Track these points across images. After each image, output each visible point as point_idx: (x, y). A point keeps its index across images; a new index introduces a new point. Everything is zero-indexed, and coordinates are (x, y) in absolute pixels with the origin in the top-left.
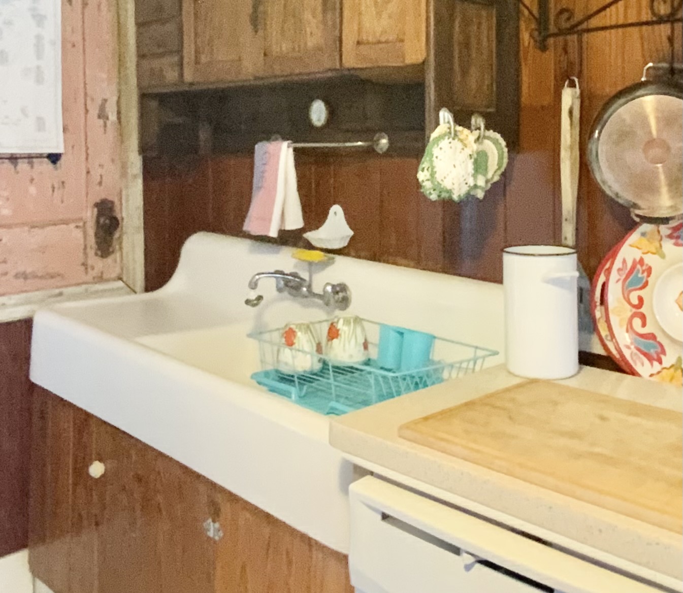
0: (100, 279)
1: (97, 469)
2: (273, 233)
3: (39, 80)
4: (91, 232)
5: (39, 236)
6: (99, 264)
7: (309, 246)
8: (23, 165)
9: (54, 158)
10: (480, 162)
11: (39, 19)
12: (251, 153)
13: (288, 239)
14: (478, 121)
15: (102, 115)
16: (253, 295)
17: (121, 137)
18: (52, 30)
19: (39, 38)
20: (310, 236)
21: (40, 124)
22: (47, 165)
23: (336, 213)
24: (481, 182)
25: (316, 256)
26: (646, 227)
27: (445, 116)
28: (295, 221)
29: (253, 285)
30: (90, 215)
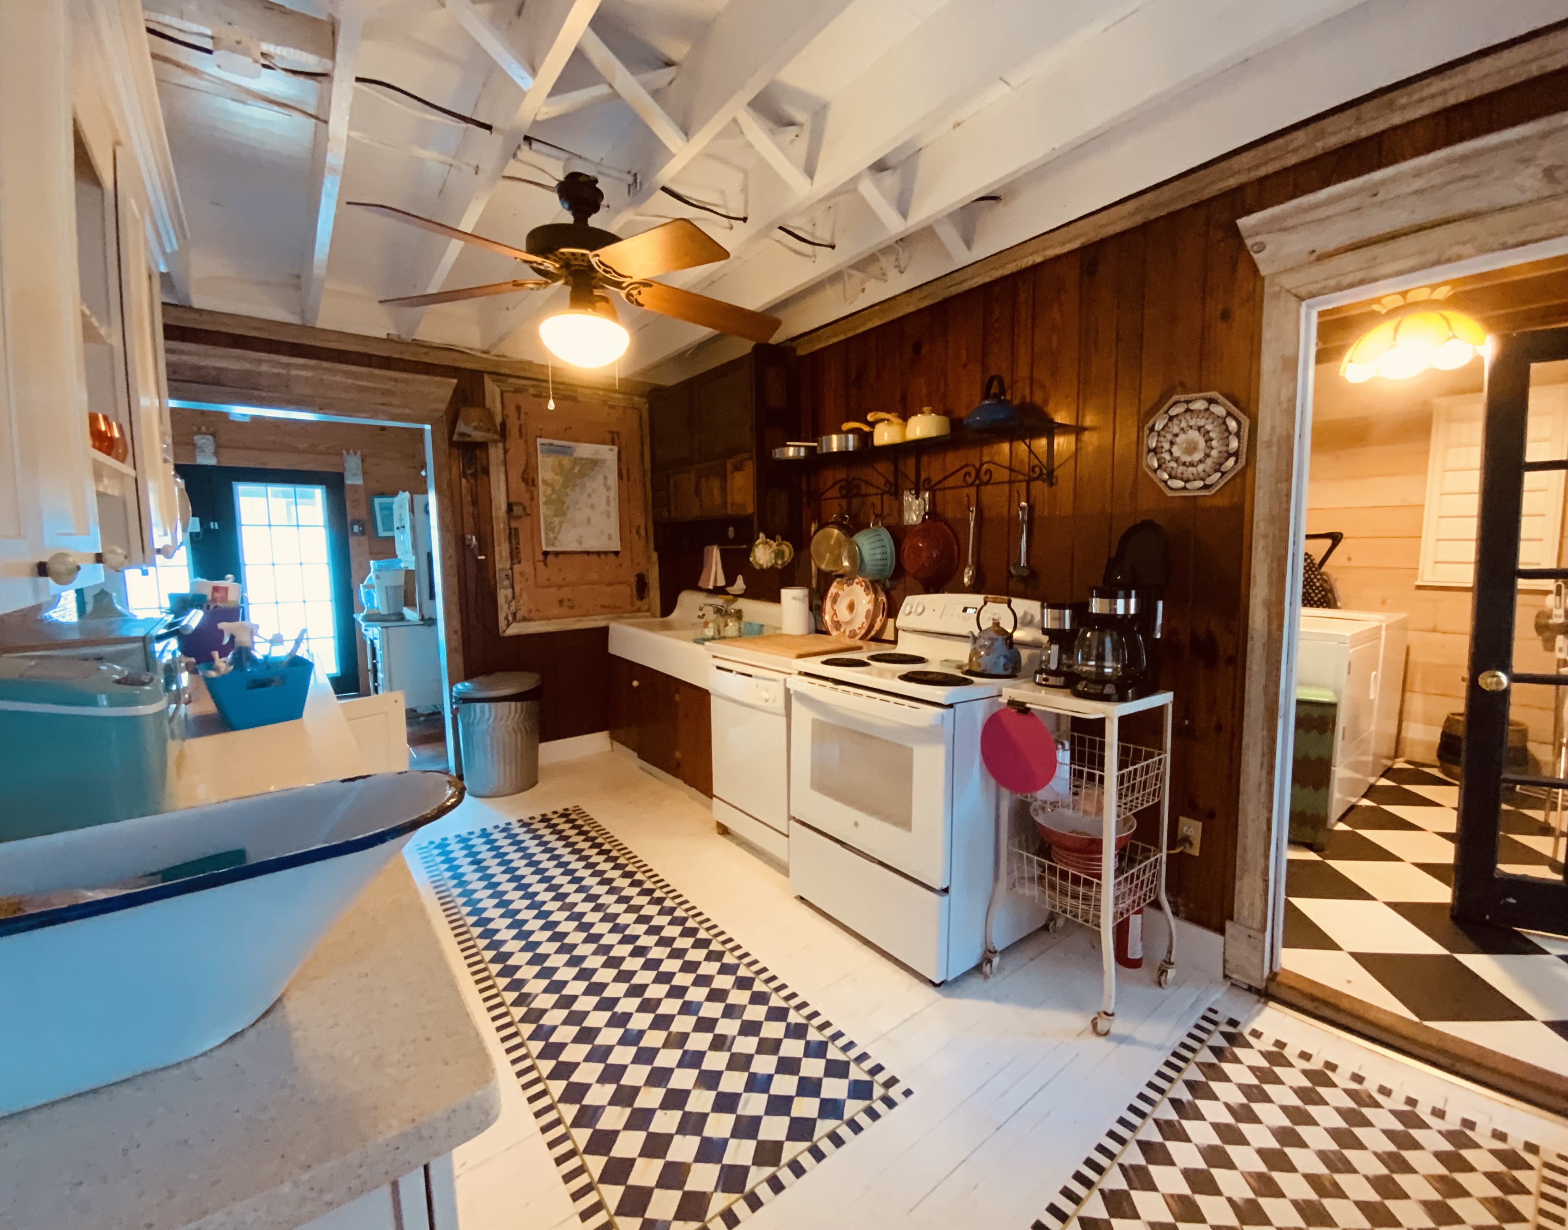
0: (639, 610)
1: (635, 683)
2: (711, 587)
3: (608, 515)
4: (634, 588)
5: (610, 589)
6: (639, 604)
7: (728, 594)
8: (603, 556)
9: (616, 553)
10: (779, 554)
11: (608, 489)
12: (702, 551)
13: (718, 591)
14: (778, 537)
15: (638, 532)
16: (701, 614)
17: (647, 542)
18: (614, 494)
19: (608, 498)
20: (729, 589)
21: (610, 537)
22: (612, 556)
23: (740, 580)
24: (780, 562)
25: (730, 597)
26: (838, 579)
27: (762, 535)
28: (721, 582)
29: (701, 609)
30: (633, 580)
